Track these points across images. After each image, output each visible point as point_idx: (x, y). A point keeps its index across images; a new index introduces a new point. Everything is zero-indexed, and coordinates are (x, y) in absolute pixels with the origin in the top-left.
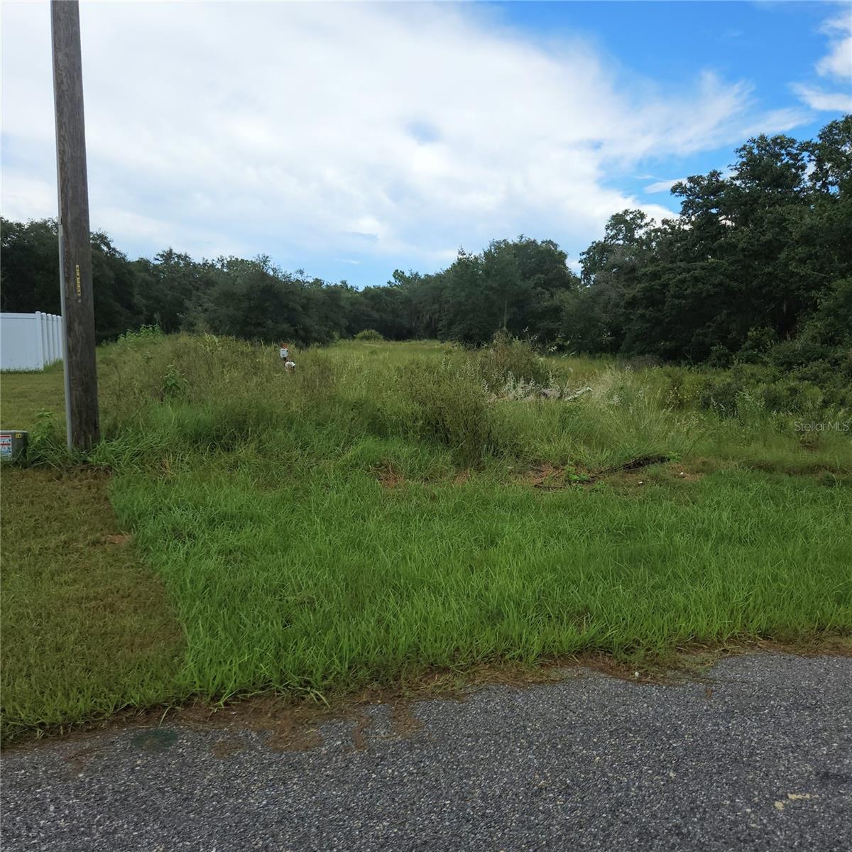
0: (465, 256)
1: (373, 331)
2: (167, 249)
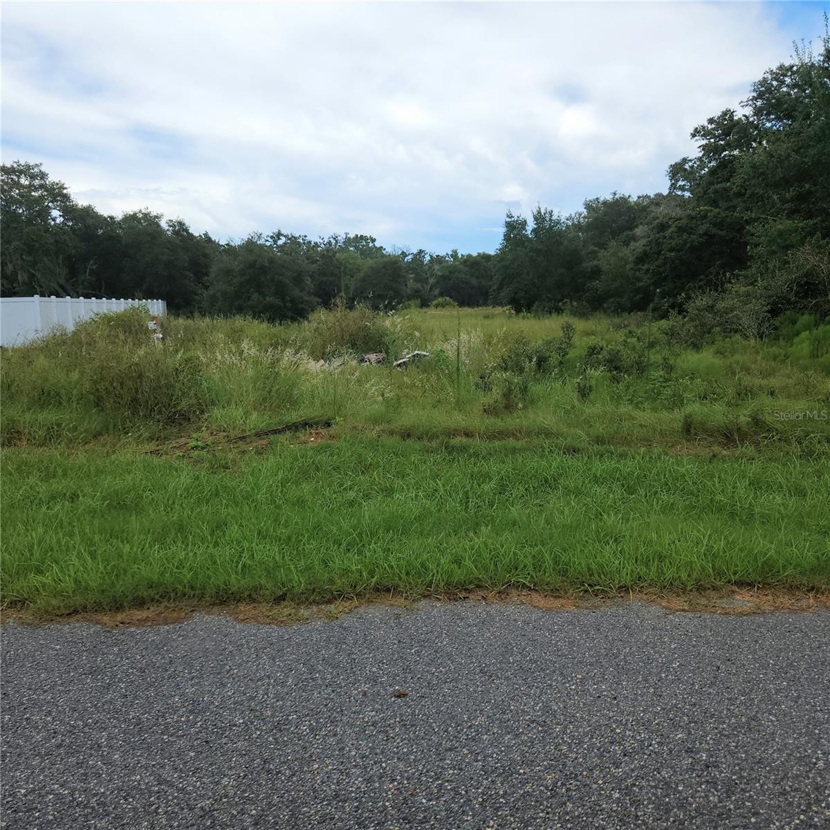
1: (448, 298)
2: (276, 231)
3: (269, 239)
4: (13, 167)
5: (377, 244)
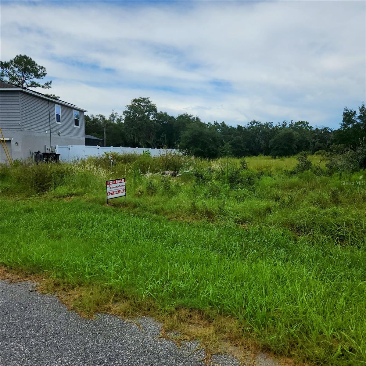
0: (348, 111)
3: (250, 124)
4: (139, 99)
5: (309, 125)
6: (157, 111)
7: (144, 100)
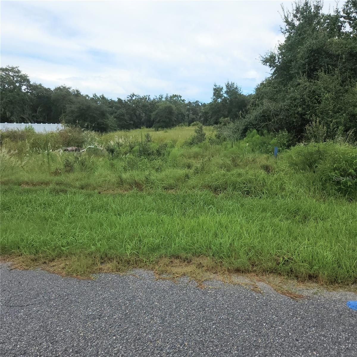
0: (217, 87)
2: (132, 94)
3: (129, 97)
4: (6, 68)
5: (182, 99)
6: (30, 82)
7: (12, 70)
